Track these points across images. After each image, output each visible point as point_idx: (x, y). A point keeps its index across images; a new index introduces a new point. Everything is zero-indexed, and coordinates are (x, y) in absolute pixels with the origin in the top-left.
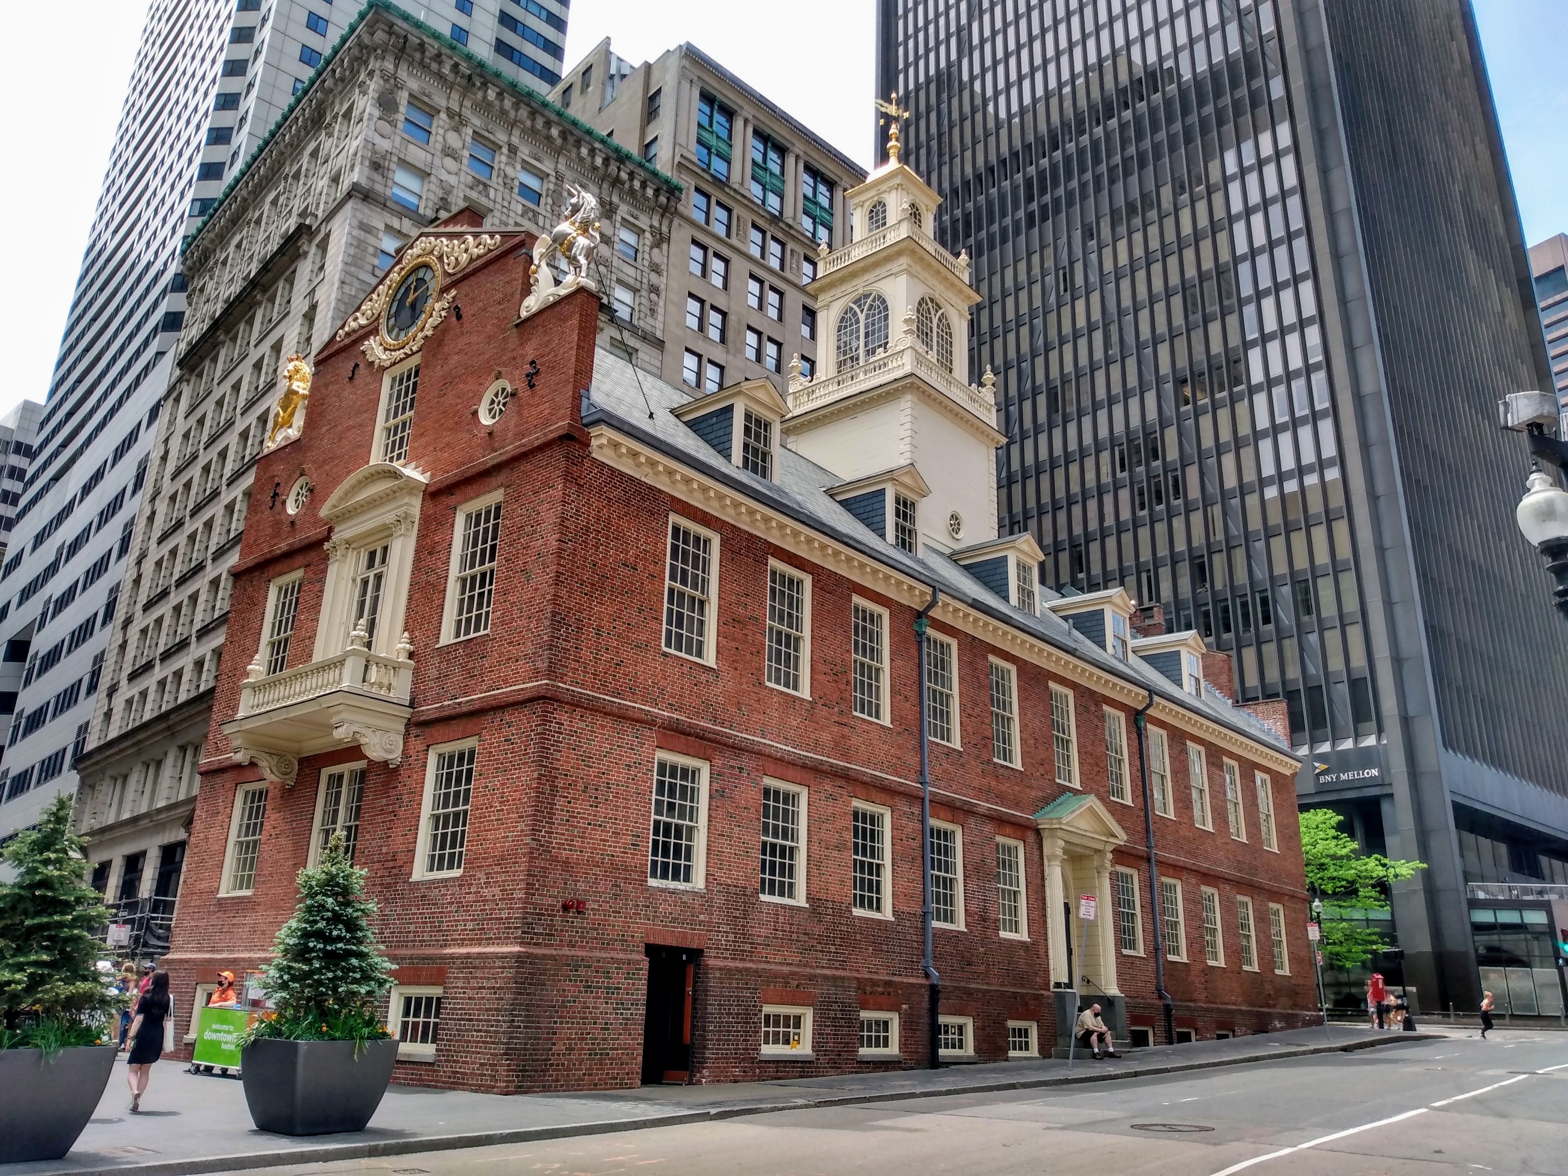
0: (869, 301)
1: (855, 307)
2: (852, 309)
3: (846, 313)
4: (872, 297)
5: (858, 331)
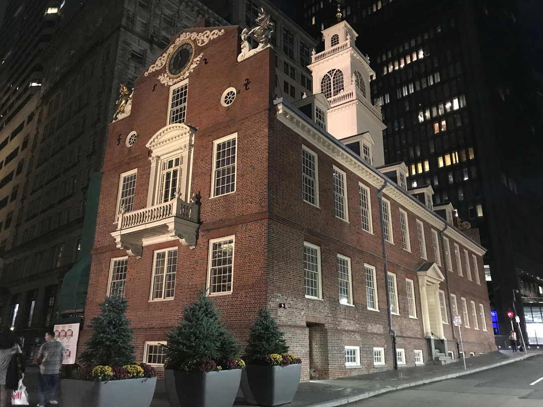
1: (328, 74)
3: (325, 77)
4: (336, 71)
5: (330, 83)
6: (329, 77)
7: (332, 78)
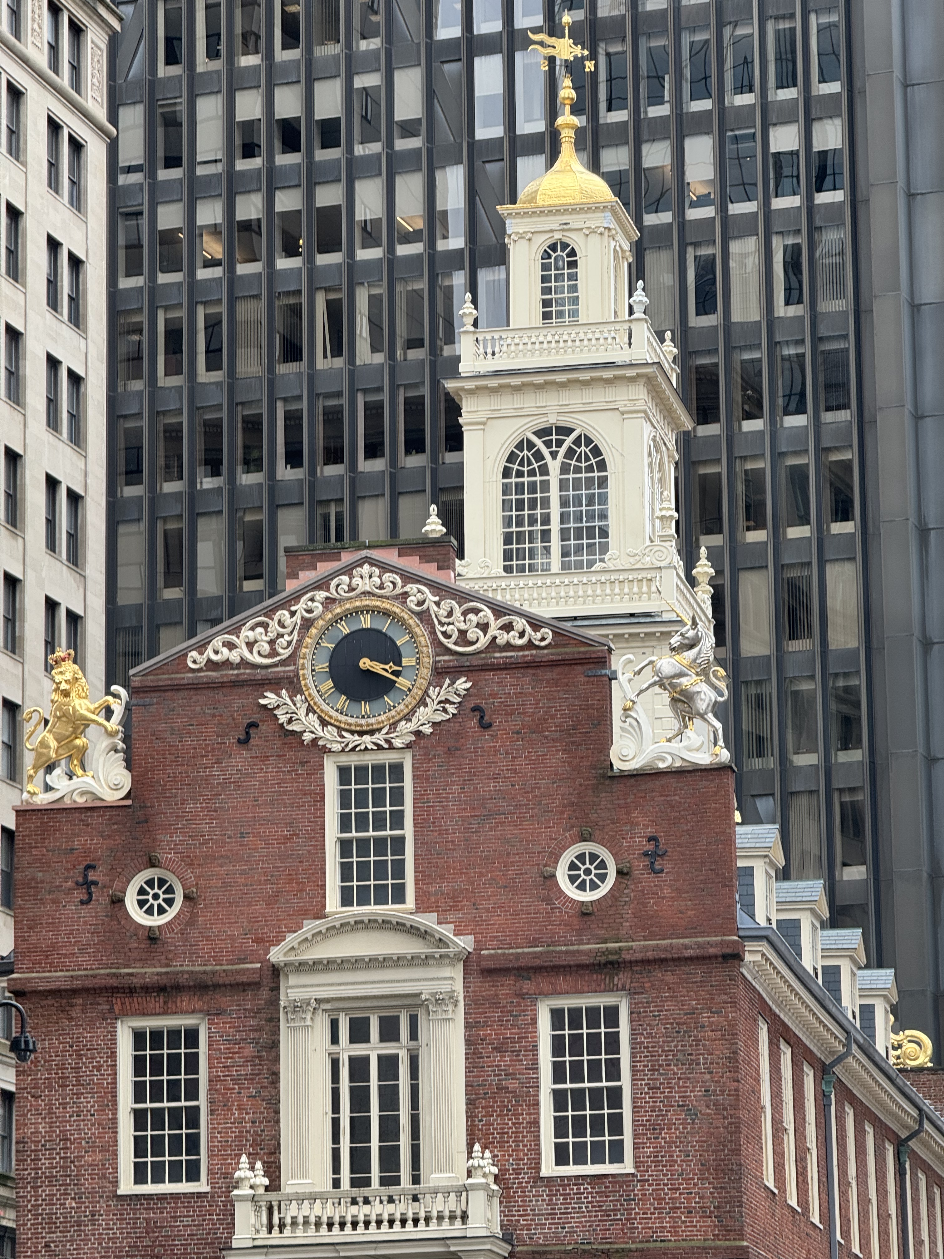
0: (569, 441)
1: (539, 443)
2: (531, 445)
3: (520, 446)
4: (574, 436)
5: (545, 486)
6: (539, 456)
7: (554, 466)
